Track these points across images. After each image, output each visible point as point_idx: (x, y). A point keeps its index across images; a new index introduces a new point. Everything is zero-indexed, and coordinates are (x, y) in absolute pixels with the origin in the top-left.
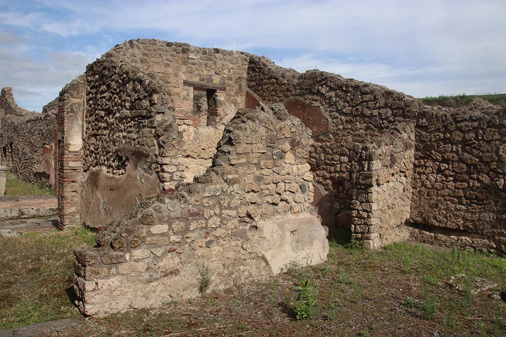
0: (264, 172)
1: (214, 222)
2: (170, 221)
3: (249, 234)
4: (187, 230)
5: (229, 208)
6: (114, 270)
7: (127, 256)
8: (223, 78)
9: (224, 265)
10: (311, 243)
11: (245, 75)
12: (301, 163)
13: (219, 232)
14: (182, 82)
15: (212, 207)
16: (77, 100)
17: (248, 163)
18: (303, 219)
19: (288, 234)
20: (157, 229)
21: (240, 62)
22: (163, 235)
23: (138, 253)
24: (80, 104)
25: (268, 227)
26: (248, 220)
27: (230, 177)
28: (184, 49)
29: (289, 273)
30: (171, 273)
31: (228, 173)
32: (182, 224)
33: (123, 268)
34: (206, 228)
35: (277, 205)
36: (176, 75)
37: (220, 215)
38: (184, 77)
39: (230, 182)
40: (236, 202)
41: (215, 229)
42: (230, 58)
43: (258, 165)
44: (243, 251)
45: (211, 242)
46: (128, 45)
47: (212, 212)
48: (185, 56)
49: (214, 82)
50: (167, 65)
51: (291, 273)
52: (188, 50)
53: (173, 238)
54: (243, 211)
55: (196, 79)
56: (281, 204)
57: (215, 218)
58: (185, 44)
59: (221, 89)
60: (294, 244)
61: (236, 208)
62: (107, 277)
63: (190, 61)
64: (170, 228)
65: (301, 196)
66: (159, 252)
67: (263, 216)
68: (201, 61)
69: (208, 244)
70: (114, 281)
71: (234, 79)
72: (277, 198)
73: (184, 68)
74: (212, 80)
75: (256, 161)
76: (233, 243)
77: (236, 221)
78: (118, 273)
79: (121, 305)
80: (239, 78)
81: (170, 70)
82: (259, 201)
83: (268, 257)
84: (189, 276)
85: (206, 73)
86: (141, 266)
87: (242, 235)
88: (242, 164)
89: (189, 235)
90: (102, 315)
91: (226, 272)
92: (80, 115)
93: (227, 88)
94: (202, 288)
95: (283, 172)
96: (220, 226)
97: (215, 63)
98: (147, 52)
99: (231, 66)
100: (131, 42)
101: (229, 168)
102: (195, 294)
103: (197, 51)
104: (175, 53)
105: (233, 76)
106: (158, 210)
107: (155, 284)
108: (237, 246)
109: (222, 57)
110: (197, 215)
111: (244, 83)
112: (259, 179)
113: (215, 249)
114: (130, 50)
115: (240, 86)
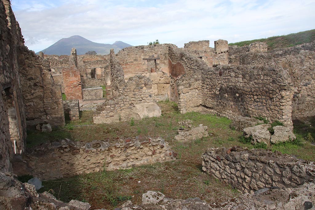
0: (136, 93)
1: (122, 105)
2: (110, 105)
3: (133, 108)
4: (115, 107)
5: (126, 102)
6: (99, 115)
7: (101, 112)
8: (158, 55)
9: (126, 115)
10: (154, 111)
11: (168, 52)
12: (149, 89)
13: (124, 107)
14: (142, 59)
15: (121, 102)
16: (108, 70)
17: (130, 91)
18: (150, 104)
19: (145, 108)
20: (108, 107)
21: (165, 48)
22: (109, 108)
23: (104, 112)
24: (109, 72)
25: (138, 106)
26: (132, 104)
27: (126, 94)
28: (142, 47)
29: (146, 119)
30: (112, 116)
31: (125, 94)
32: (114, 106)
33: (100, 115)
34: (120, 106)
35: (141, 101)
36: (140, 57)
37: (124, 103)
38: (143, 57)
39: (126, 96)
40: (128, 100)
41: (123, 107)
42: (161, 47)
43: (134, 91)
44: (131, 112)
45: (122, 110)
46: (122, 50)
47: (121, 103)
48: (143, 50)
49: (155, 57)
50: (136, 54)
51: (147, 118)
52: (144, 48)
53: (112, 109)
54: (130, 102)
55: (147, 57)
56: (143, 100)
57: (122, 104)
58: (142, 46)
59: (158, 59)
60: (148, 111)
61: (128, 102)
62: (97, 116)
63: (145, 51)
64: (111, 106)
65: (150, 98)
66: (109, 112)
67: (136, 103)
68: (149, 50)
69: (121, 110)
70: (99, 117)
71: (163, 54)
72: (141, 99)
73: (143, 54)
74: (154, 56)
75: (133, 90)
76: (128, 110)
77: (128, 105)
78: (99, 116)
79: (101, 122)
80: (165, 54)
81: (138, 56)
82: (135, 100)
83: (139, 114)
84: (116, 117)
85: (151, 54)
86: (105, 114)
87: (131, 108)
88: (128, 91)
89: (116, 108)
90: (97, 124)
91: (126, 117)
92: (109, 75)
93: (160, 58)
94: (120, 119)
95: (143, 92)
96: (124, 106)
97: (154, 50)
98: (129, 52)
99: (161, 50)
100: (123, 49)
101: (125, 92)
102: (118, 121)
103: (147, 47)
104: (139, 50)
105: (162, 53)
106: (108, 103)
107: (108, 118)
108: (129, 111)
109: (157, 47)
110: (117, 104)
111: (167, 55)
112: (134, 95)
113: (123, 111)
114: (123, 52)
115: (166, 56)
